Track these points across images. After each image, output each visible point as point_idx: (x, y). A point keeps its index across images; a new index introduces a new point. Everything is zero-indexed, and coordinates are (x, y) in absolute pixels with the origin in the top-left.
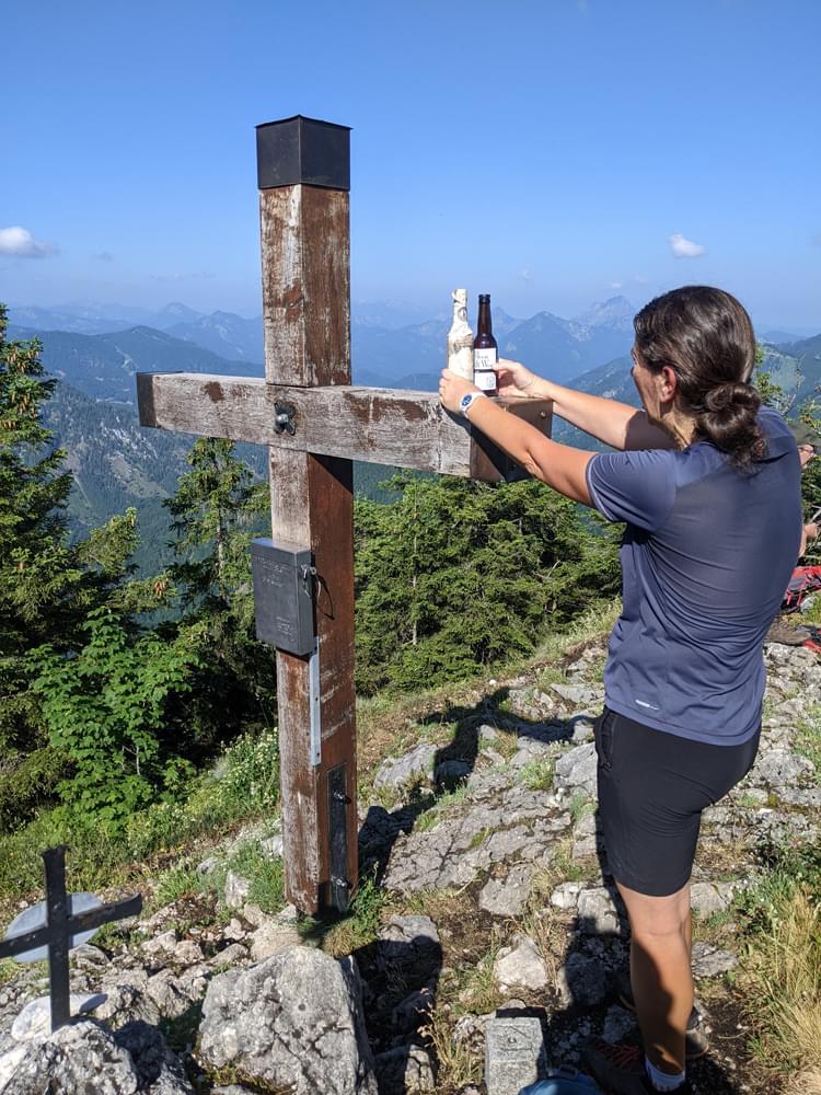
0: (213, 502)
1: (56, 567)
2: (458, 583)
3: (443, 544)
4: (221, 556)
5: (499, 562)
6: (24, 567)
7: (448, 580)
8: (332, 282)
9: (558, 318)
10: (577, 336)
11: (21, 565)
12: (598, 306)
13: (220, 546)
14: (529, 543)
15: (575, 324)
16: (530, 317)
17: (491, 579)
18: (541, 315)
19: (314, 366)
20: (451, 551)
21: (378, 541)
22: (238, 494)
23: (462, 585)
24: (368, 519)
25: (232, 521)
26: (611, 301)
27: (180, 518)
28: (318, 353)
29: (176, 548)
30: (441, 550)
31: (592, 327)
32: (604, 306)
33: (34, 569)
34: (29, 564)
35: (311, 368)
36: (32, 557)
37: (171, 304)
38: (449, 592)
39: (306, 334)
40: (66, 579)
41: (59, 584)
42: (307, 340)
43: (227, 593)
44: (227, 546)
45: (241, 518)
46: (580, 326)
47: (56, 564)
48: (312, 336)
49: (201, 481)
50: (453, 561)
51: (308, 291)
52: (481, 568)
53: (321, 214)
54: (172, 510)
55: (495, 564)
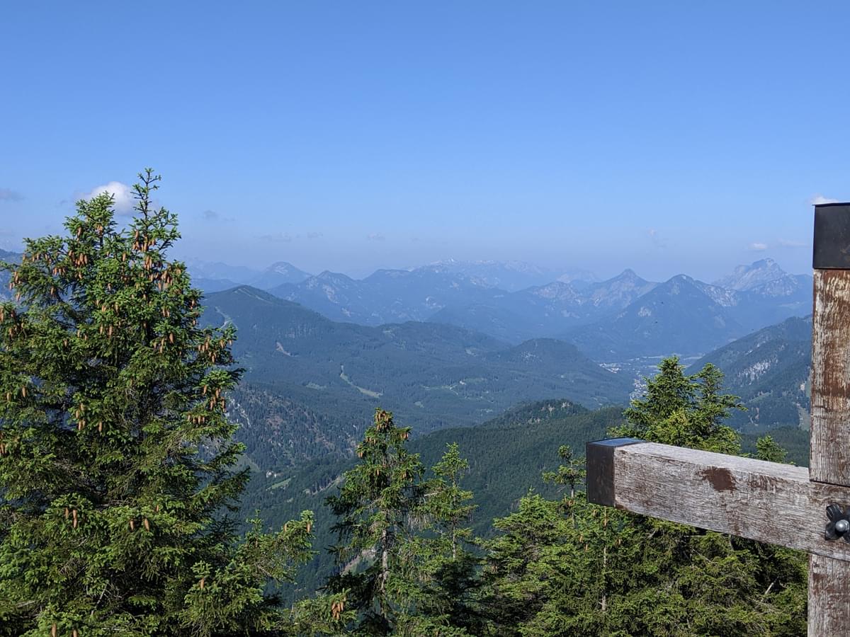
0: (382, 501)
1: (239, 586)
2: (660, 609)
3: (638, 559)
4: (385, 565)
5: (711, 583)
6: (205, 585)
7: (649, 604)
9: (697, 281)
10: (720, 301)
11: (202, 582)
12: (743, 269)
13: (385, 553)
14: (742, 560)
15: (717, 288)
16: (665, 281)
17: (698, 604)
18: (678, 278)
20: (651, 568)
21: (555, 549)
22: (410, 493)
23: (666, 612)
24: (541, 522)
25: (400, 524)
26: (757, 265)
27: (343, 519)
29: (337, 554)
30: (636, 566)
31: (737, 292)
32: (748, 269)
33: (215, 588)
34: (209, 581)
36: (213, 573)
37: (278, 264)
38: (650, 621)
40: (248, 600)
41: (241, 607)
43: (390, 611)
44: (394, 555)
45: (412, 521)
46: (722, 289)
47: (239, 582)
49: (372, 477)
50: (652, 580)
52: (686, 591)
54: (336, 509)
55: (705, 587)
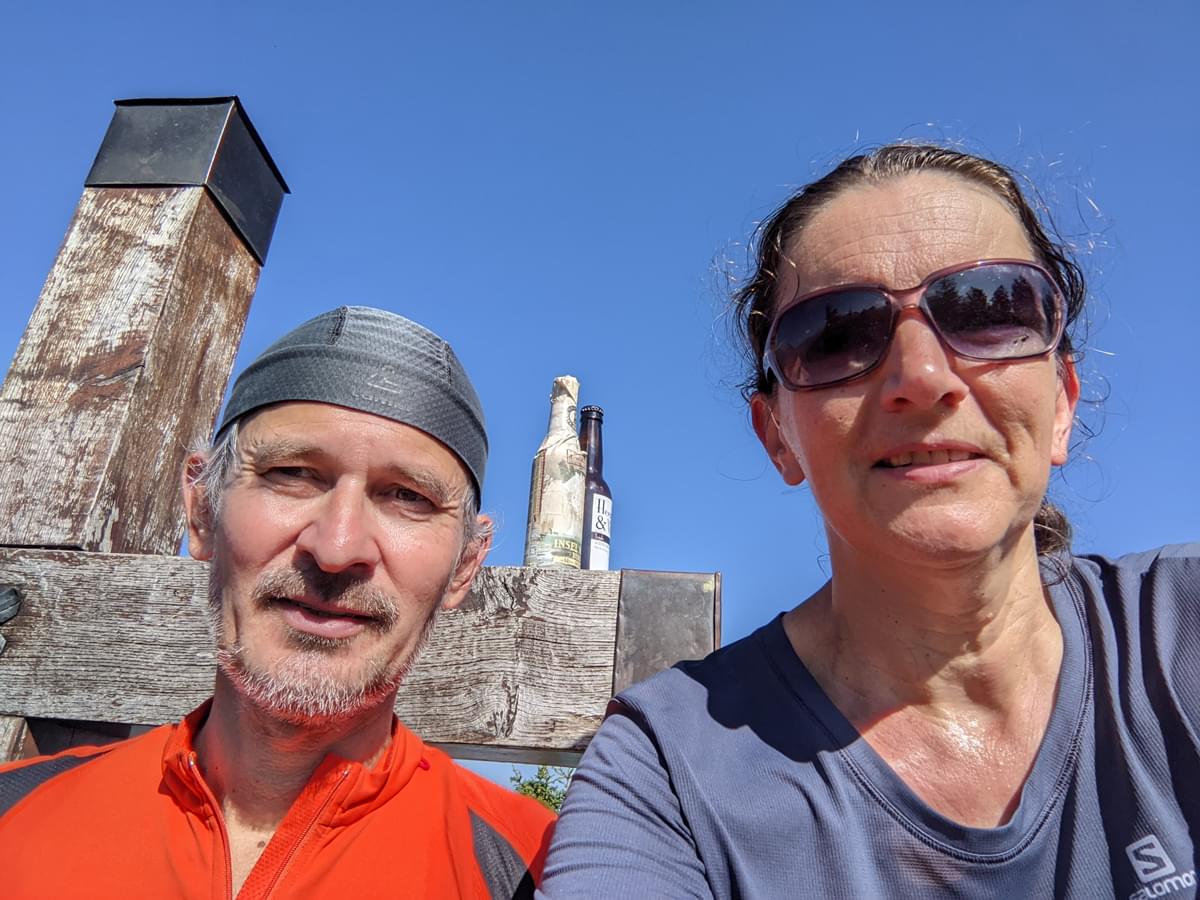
8: (197, 380)
19: (115, 512)
28: (131, 490)
35: (107, 513)
39: (123, 440)
42: (122, 452)
48: (132, 451)
51: (156, 359)
53: (216, 259)
